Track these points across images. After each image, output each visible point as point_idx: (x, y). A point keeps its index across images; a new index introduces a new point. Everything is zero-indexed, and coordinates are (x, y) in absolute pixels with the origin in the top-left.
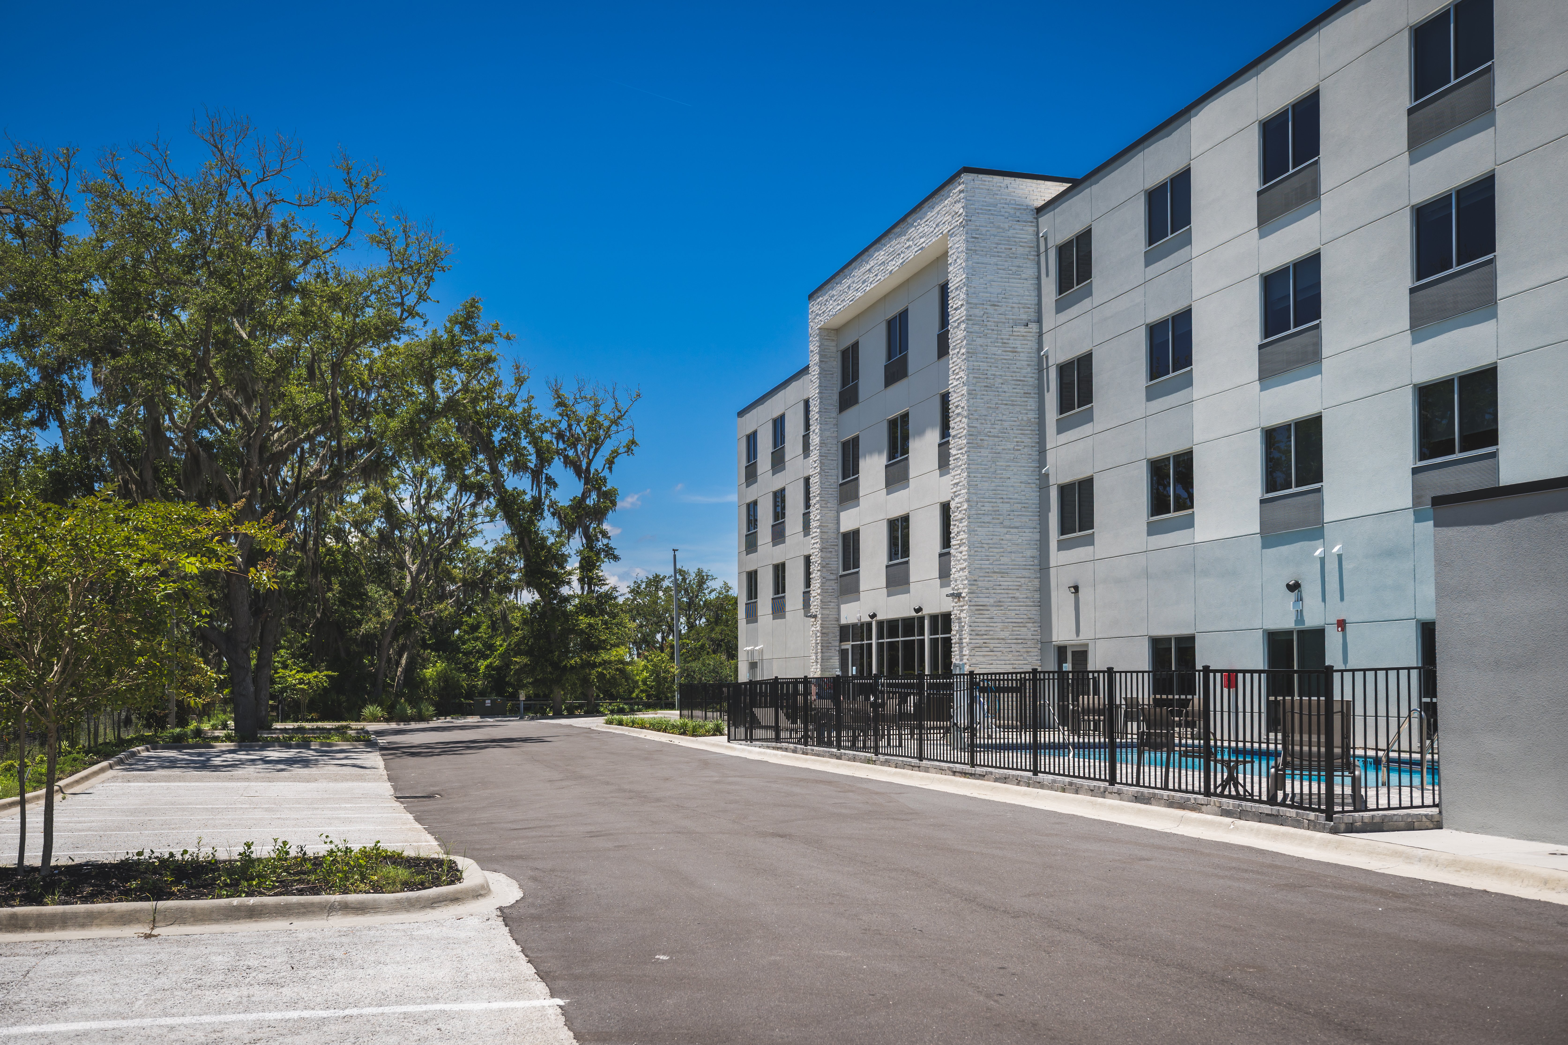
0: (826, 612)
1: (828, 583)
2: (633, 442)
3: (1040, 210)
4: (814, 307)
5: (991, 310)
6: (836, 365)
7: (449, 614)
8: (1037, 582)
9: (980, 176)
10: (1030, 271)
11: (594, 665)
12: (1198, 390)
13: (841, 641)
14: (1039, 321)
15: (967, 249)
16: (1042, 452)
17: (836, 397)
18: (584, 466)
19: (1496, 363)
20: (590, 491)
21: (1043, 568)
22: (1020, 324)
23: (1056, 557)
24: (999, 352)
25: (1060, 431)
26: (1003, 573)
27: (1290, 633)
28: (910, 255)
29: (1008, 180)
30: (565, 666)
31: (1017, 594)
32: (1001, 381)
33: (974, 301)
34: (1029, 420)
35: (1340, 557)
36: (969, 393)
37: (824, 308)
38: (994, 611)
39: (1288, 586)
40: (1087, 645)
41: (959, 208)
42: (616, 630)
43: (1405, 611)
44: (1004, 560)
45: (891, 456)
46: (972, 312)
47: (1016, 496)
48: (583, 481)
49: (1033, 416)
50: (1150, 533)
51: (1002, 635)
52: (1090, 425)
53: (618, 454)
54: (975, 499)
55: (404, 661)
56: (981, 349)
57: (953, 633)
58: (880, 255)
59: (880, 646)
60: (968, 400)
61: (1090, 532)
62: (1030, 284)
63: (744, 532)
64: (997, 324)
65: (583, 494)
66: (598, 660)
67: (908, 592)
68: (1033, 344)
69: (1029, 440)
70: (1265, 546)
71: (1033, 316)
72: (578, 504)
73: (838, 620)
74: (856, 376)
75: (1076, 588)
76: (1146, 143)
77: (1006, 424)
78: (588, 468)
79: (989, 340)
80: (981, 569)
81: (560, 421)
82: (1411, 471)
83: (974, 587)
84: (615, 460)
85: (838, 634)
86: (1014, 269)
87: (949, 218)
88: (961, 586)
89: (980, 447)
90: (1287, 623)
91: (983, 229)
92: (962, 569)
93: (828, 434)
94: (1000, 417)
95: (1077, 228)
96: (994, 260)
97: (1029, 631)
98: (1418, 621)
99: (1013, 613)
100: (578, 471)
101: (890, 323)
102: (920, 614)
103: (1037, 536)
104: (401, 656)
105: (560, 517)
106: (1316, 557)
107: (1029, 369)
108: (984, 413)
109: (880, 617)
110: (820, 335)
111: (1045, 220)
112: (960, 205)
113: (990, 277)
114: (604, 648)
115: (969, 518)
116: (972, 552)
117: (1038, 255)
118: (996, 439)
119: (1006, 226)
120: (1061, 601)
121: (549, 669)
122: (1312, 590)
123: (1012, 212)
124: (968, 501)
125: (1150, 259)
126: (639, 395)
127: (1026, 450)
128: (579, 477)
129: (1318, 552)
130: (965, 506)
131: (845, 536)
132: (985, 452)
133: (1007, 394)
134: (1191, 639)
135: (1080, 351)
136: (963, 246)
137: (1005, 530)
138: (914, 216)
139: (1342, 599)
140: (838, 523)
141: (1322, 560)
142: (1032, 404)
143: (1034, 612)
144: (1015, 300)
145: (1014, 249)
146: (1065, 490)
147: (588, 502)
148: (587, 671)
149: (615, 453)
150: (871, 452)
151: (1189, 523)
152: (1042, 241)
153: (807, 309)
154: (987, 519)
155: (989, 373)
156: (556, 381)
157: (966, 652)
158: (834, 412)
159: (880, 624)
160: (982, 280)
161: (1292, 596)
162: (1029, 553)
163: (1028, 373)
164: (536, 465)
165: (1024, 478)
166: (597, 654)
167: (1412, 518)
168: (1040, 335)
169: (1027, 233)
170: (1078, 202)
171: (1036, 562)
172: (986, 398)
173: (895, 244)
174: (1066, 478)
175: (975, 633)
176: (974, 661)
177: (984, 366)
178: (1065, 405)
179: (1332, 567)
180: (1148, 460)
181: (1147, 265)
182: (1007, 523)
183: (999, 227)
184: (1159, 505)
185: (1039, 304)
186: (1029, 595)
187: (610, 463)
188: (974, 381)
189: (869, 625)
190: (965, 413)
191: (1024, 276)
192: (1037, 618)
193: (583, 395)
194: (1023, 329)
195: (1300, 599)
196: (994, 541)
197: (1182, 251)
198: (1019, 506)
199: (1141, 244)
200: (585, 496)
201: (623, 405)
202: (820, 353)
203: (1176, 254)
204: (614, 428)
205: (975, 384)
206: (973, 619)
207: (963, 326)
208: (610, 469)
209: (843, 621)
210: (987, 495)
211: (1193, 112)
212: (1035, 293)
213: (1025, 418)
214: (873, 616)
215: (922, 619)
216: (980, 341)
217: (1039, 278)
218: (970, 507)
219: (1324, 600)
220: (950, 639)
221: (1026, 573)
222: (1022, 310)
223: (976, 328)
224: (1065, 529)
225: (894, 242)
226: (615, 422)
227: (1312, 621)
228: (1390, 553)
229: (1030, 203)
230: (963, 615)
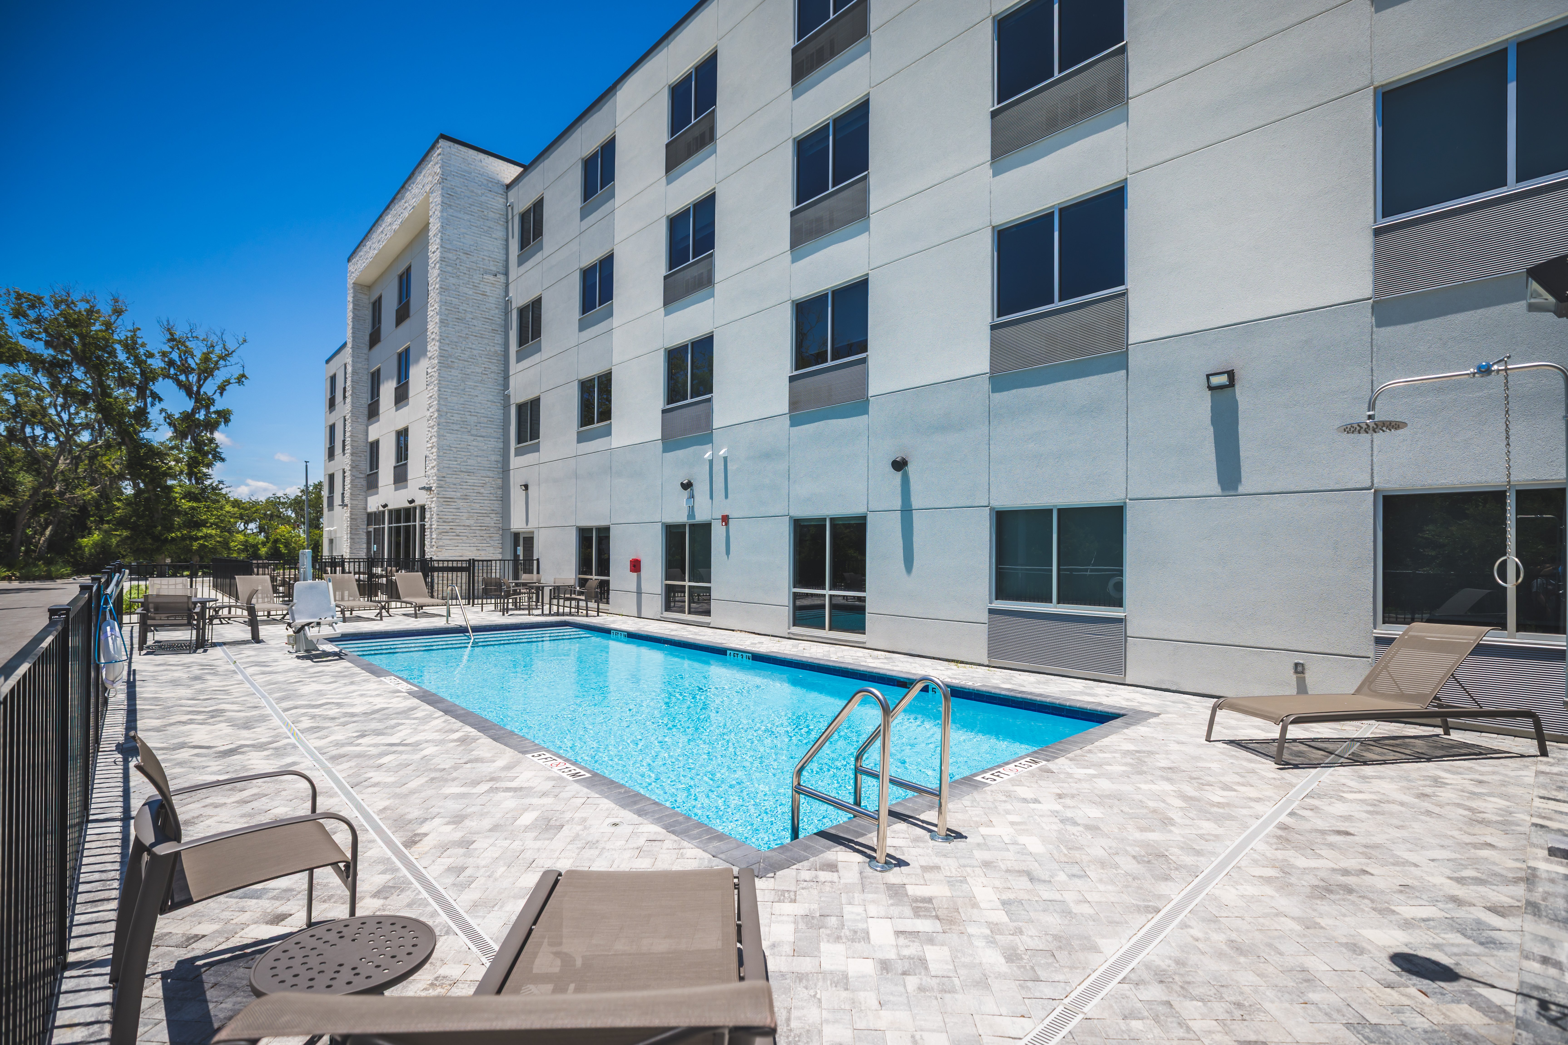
0: (355, 502)
1: (357, 480)
2: (243, 376)
3: (509, 187)
4: (351, 267)
5: (463, 257)
6: (368, 313)
7: (93, 497)
8: (499, 482)
9: (456, 145)
10: (500, 233)
11: (197, 539)
12: (617, 319)
13: (368, 525)
14: (506, 274)
15: (442, 202)
16: (506, 378)
17: (367, 338)
18: (195, 389)
19: (867, 274)
20: (199, 409)
21: (505, 470)
22: (490, 274)
23: (515, 462)
24: (470, 293)
25: (519, 360)
26: (468, 473)
27: (684, 526)
28: (406, 214)
29: (482, 156)
30: (166, 538)
31: (482, 490)
32: (471, 316)
33: (449, 246)
34: (496, 352)
35: (725, 459)
36: (441, 321)
37: (356, 267)
38: (460, 503)
39: (682, 485)
40: (533, 533)
41: (437, 169)
42: (215, 512)
43: (780, 508)
44: (470, 462)
45: (399, 381)
46: (446, 255)
47: (483, 411)
48: (193, 401)
49: (499, 349)
50: (579, 441)
51: (468, 523)
52: (539, 354)
53: (230, 383)
54: (445, 409)
55: (48, 532)
56: (454, 287)
57: (426, 520)
58: (388, 219)
59: (390, 529)
60: (440, 328)
61: (537, 441)
62: (500, 243)
63: (328, 446)
64: (469, 269)
65: (193, 410)
66: (200, 534)
67: (406, 487)
68: (500, 291)
69: (495, 368)
70: (666, 450)
71: (502, 269)
72: (188, 417)
73: (366, 509)
74: (380, 322)
75: (526, 487)
76: (583, 120)
77: (475, 352)
78: (198, 391)
79: (461, 281)
80: (449, 467)
81: (171, 353)
82: (788, 379)
83: (442, 483)
84: (227, 387)
85: (366, 519)
86: (486, 228)
87: (430, 178)
88: (432, 481)
89: (451, 367)
90: (680, 517)
91: (459, 190)
92: (433, 467)
93: (359, 365)
94: (470, 345)
95: (534, 198)
96: (467, 217)
97: (492, 521)
98: (791, 518)
99: (478, 506)
100: (189, 393)
101: (401, 277)
102: (413, 505)
103: (501, 445)
104: (46, 528)
105: (175, 426)
106: (705, 459)
107: (497, 311)
108: (455, 340)
109: (390, 507)
110: (354, 288)
111: (512, 193)
112: (438, 166)
113: (463, 230)
114: (205, 526)
115: (439, 425)
116: (441, 454)
117: (507, 222)
118: (466, 363)
119: (479, 192)
120: (517, 496)
121: (150, 541)
122: (701, 489)
123: (485, 182)
124: (438, 411)
125: (585, 214)
126: (245, 341)
127: (492, 375)
128: (190, 397)
129: (708, 455)
130: (436, 415)
131: (372, 444)
132: (454, 372)
133: (477, 328)
134: (607, 529)
135: (533, 296)
136: (439, 200)
137: (472, 438)
138: (409, 182)
139: (726, 497)
140: (367, 435)
141: (711, 462)
142: (499, 339)
143: (497, 505)
144: (486, 253)
145: (486, 213)
146: (520, 407)
147: (197, 416)
148: (188, 542)
149: (228, 382)
150: (387, 379)
151: (608, 432)
152: (510, 209)
153: (347, 268)
154: (455, 427)
155: (461, 308)
156: (168, 321)
157: (434, 536)
158: (365, 350)
159: (390, 511)
160: (455, 231)
161: (686, 493)
162: (493, 458)
163: (496, 314)
164: (140, 382)
165: (491, 398)
166: (198, 530)
167: (788, 422)
168: (507, 285)
169: (498, 202)
170: (535, 175)
171: (499, 465)
172: (457, 328)
173: (397, 209)
174: (522, 399)
175: (442, 520)
176: (441, 543)
177: (455, 301)
178: (522, 341)
179: (718, 468)
180: (579, 381)
181: (582, 219)
182: (474, 432)
183: (472, 192)
184: (586, 418)
185: (507, 260)
186: (493, 491)
187: (222, 389)
188: (447, 312)
189: (384, 512)
190: (437, 338)
191: (494, 236)
192: (499, 510)
193: (194, 335)
194: (492, 278)
195: (692, 496)
196: (461, 446)
197: (608, 204)
198: (486, 420)
199: (578, 204)
200: (194, 412)
201: (231, 346)
202: (354, 302)
203: (603, 207)
204: (222, 362)
205: (447, 315)
206: (441, 509)
207: (438, 265)
208: (221, 394)
209: (369, 510)
210: (456, 407)
211: (618, 87)
212: (503, 252)
213: (492, 350)
214: (385, 506)
215: (415, 508)
216: (453, 280)
217: (507, 240)
218: (440, 416)
219: (711, 497)
220: (424, 525)
221: (490, 474)
222: (492, 263)
223: (449, 269)
224: (520, 440)
225: (397, 206)
226: (222, 358)
227: (701, 517)
228: (768, 456)
229: (502, 180)
230: (433, 505)
